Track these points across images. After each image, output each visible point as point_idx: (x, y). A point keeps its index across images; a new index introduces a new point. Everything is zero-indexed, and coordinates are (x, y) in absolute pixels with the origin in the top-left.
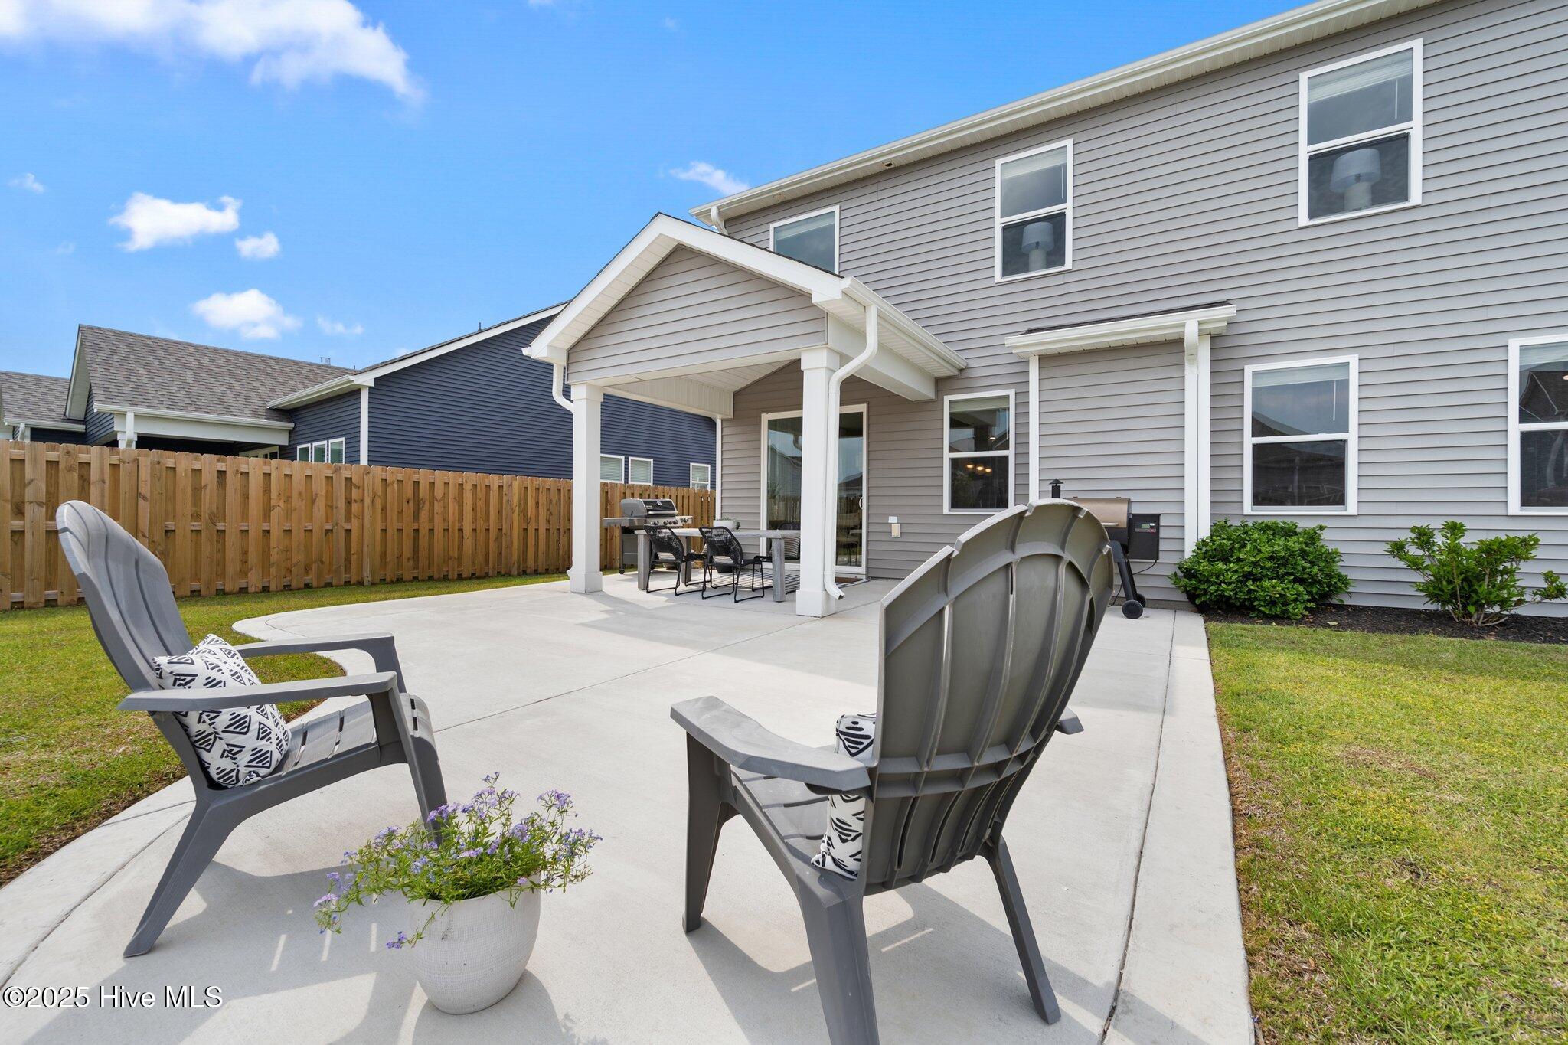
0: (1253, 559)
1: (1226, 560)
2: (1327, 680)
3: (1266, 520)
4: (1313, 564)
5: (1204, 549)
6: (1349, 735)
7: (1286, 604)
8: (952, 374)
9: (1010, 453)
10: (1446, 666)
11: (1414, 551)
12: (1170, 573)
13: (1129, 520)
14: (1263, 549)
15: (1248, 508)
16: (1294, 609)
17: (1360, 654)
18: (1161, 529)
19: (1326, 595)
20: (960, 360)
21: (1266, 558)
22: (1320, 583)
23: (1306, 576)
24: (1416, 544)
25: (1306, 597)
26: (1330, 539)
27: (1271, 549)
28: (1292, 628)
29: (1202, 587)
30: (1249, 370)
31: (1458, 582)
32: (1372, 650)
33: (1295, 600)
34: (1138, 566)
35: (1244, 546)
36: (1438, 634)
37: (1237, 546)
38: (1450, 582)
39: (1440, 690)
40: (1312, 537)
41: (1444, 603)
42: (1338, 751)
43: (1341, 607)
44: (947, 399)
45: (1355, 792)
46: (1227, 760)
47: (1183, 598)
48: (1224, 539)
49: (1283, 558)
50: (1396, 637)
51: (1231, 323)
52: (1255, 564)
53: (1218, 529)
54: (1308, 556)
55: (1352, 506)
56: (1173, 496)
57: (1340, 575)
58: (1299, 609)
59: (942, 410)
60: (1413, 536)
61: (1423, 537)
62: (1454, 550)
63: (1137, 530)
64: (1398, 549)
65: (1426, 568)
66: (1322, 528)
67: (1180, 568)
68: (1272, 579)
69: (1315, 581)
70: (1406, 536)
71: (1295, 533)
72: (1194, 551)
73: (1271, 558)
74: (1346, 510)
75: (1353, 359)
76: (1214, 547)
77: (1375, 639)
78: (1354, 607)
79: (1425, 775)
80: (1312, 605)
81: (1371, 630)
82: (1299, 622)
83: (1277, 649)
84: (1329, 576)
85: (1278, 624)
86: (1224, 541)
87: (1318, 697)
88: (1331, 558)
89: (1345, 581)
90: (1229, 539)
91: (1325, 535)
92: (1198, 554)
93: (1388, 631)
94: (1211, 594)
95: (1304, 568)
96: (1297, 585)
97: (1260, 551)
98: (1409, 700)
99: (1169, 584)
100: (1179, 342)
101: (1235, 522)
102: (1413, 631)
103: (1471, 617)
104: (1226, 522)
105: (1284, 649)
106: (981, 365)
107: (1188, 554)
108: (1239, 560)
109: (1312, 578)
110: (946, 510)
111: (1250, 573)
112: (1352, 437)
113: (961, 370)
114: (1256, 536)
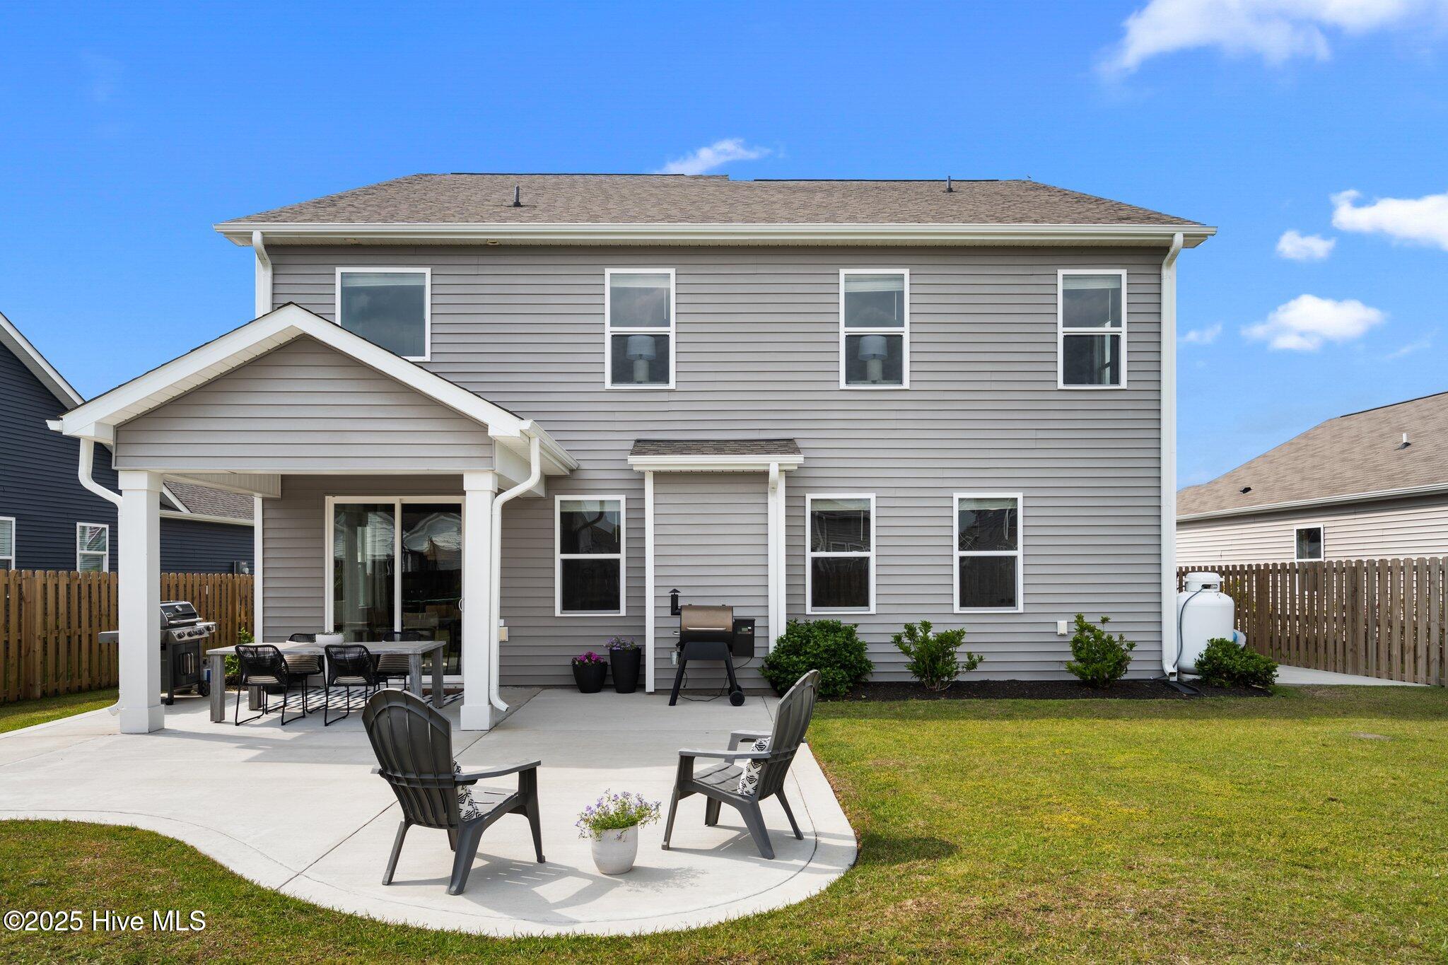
0: (815, 652)
1: (797, 654)
2: (862, 733)
3: (822, 619)
4: (851, 653)
5: (782, 645)
6: (874, 756)
7: (835, 685)
8: (563, 474)
9: (622, 557)
10: (919, 718)
11: (905, 640)
12: (759, 666)
13: (734, 624)
14: (822, 644)
15: (809, 609)
16: (840, 689)
17: (879, 715)
18: (756, 630)
19: (859, 676)
20: (571, 460)
21: (823, 651)
22: (855, 667)
23: (847, 663)
24: (907, 636)
25: (847, 679)
26: (862, 635)
27: (826, 643)
28: (840, 703)
29: (782, 676)
30: (809, 497)
31: (927, 662)
32: (884, 713)
33: (841, 682)
34: (737, 662)
35: (808, 642)
36: (917, 698)
37: (804, 641)
38: (924, 663)
39: (913, 731)
40: (850, 632)
41: (922, 677)
42: (870, 763)
43: (868, 684)
44: (558, 498)
45: (878, 775)
46: (825, 775)
47: (767, 685)
48: (795, 636)
49: (833, 650)
50: (896, 703)
51: (800, 467)
52: (816, 656)
53: (792, 627)
54: (848, 647)
55: (873, 608)
56: (760, 602)
57: (866, 661)
58: (843, 689)
59: (553, 509)
60: (906, 631)
61: (911, 630)
62: (926, 640)
63: (739, 633)
64: (898, 639)
65: (913, 653)
66: (856, 625)
67: (766, 662)
68: (827, 667)
69: (853, 667)
70: (902, 630)
71: (840, 630)
72: (775, 647)
73: (826, 651)
74: (869, 610)
75: (872, 496)
76: (789, 643)
77: (886, 705)
78: (874, 683)
79: (901, 765)
80: (851, 685)
81: (884, 700)
82: (844, 697)
83: (834, 718)
84: (861, 662)
85: (831, 700)
86: (796, 639)
87: (860, 742)
88: (860, 648)
89: (869, 664)
90: (799, 637)
91: (858, 630)
92: (778, 649)
93: (893, 700)
94: (788, 681)
95: (846, 657)
96: (842, 670)
97: (819, 646)
98: (899, 737)
99: (757, 674)
100: (765, 474)
101: (801, 621)
102: (905, 698)
103: (934, 685)
104: (795, 622)
105: (839, 718)
106: (592, 468)
107: (771, 650)
108: (806, 653)
109: (851, 664)
110: (558, 612)
111: (814, 663)
112: (872, 554)
113: (572, 471)
114: (816, 633)
